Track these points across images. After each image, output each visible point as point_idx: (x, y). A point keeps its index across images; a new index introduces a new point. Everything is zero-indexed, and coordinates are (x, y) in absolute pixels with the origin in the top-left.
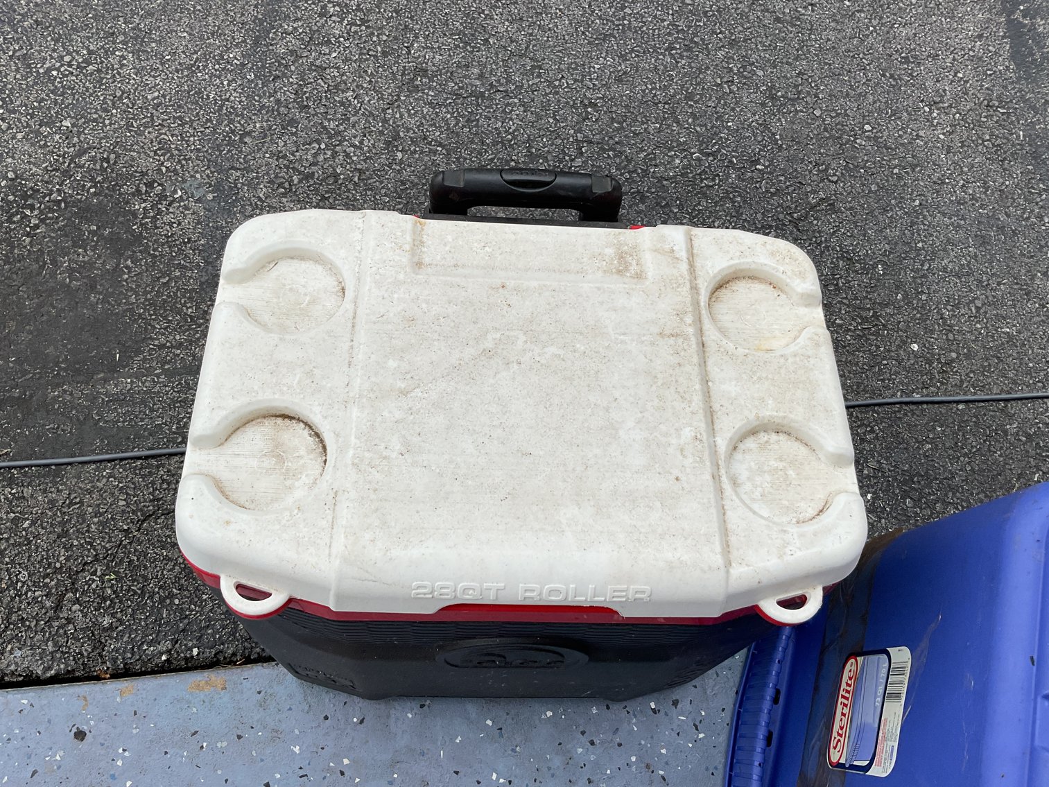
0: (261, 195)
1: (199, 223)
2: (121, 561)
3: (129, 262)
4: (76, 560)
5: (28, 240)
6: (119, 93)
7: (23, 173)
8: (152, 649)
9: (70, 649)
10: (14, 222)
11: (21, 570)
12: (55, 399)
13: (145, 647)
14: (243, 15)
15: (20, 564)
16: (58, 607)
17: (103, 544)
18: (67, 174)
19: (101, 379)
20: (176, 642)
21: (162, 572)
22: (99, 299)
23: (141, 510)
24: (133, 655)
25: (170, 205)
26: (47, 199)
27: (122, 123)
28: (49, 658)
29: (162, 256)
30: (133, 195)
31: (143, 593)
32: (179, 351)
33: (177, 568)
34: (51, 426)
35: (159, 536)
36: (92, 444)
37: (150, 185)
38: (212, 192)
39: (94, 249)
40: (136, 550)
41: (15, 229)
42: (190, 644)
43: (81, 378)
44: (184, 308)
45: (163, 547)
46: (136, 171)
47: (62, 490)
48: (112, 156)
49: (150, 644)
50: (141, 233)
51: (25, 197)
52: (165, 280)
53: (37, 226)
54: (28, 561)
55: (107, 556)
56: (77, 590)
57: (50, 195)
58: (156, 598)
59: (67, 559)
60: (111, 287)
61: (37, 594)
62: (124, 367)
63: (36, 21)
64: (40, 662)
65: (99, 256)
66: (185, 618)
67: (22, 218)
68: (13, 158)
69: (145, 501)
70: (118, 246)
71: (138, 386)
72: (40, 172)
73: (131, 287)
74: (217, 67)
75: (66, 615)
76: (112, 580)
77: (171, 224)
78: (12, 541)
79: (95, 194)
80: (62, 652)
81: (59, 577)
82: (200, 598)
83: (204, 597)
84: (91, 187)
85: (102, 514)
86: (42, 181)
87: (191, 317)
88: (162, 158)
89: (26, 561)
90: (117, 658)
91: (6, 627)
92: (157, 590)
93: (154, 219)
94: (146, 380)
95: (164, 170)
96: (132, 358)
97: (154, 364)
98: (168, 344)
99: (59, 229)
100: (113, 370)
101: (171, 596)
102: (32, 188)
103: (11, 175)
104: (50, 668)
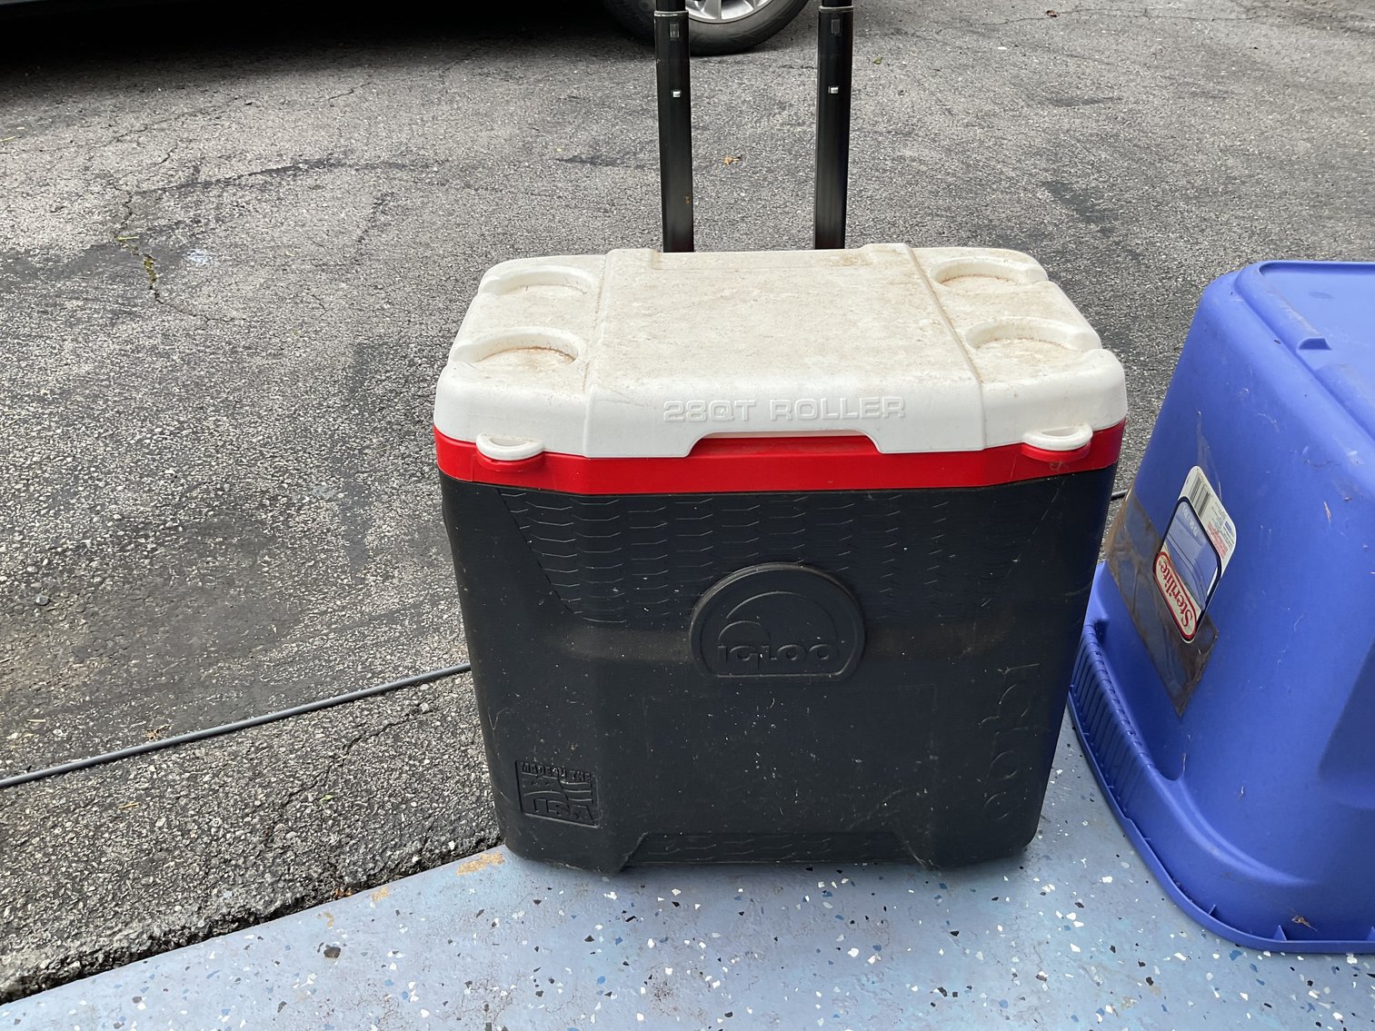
0: (395, 486)
1: (334, 516)
2: (335, 783)
3: (267, 558)
4: (278, 794)
5: (147, 561)
6: (220, 443)
7: (130, 513)
8: (398, 852)
9: (294, 876)
10: (128, 551)
11: (211, 817)
12: (210, 677)
13: (389, 853)
14: (332, 376)
15: (209, 813)
16: (268, 839)
17: (308, 773)
18: (179, 506)
19: (261, 650)
20: (426, 842)
21: (388, 782)
22: (240, 591)
23: (344, 737)
24: (375, 863)
25: (300, 509)
26: (162, 527)
27: (230, 462)
28: (270, 890)
29: (301, 547)
30: (257, 509)
31: (371, 807)
32: (343, 613)
33: (403, 775)
34: (214, 696)
35: (374, 753)
36: (267, 701)
37: (274, 499)
38: (342, 492)
39: (224, 555)
40: (349, 771)
41: (130, 555)
42: (443, 839)
43: (238, 654)
44: (339, 580)
45: (381, 762)
46: (255, 492)
47: (242, 742)
48: (226, 486)
49: (395, 847)
50: (274, 535)
51: (136, 530)
52: (311, 564)
53: (154, 550)
54: (218, 808)
55: (316, 782)
56: (287, 820)
57: (164, 524)
58: (389, 806)
59: (267, 796)
60: (251, 580)
61: (237, 833)
62: (285, 636)
63: (118, 412)
64: (258, 897)
65: (232, 560)
66: (429, 817)
67: (136, 546)
68: (116, 504)
69: (347, 728)
70: (248, 548)
71: (306, 647)
72: (149, 509)
73: (275, 576)
74: (318, 411)
75: (281, 845)
76: (329, 800)
77: (305, 522)
78: (193, 795)
79: (214, 515)
80: (285, 880)
81: (262, 813)
82: (441, 795)
83: (446, 793)
84: (209, 511)
85: (297, 750)
86: (152, 515)
87: (347, 585)
88: (281, 478)
89: (216, 808)
90: (357, 871)
91: (206, 873)
92: (386, 798)
93: (285, 522)
94: (313, 641)
95: (286, 486)
96: (292, 628)
97: (319, 627)
98: (330, 610)
99: (181, 547)
100: (273, 641)
101: (407, 801)
102: (142, 522)
103: (116, 517)
104: (272, 902)
